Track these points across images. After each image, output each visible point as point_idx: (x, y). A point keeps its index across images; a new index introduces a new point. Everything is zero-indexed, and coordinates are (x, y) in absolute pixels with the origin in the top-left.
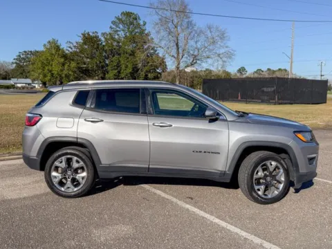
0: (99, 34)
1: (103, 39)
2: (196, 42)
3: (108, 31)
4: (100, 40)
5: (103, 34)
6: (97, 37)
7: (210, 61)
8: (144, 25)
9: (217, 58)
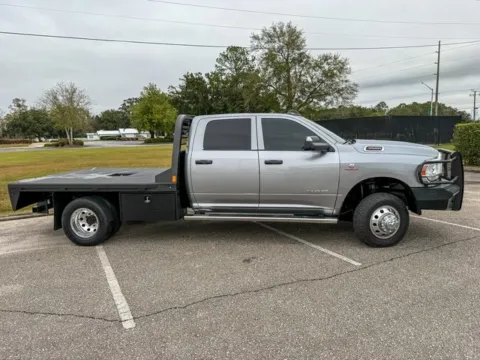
0: (203, 75)
1: (207, 80)
2: (312, 78)
3: (214, 70)
4: (204, 82)
5: (207, 75)
6: (201, 79)
7: (329, 98)
8: (253, 60)
9: (336, 94)
